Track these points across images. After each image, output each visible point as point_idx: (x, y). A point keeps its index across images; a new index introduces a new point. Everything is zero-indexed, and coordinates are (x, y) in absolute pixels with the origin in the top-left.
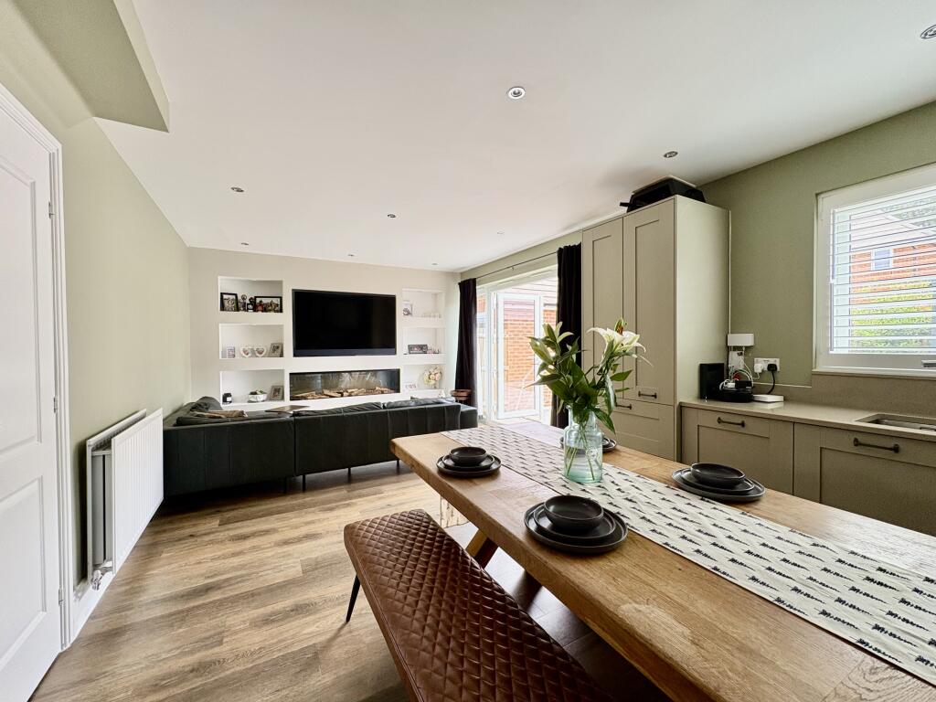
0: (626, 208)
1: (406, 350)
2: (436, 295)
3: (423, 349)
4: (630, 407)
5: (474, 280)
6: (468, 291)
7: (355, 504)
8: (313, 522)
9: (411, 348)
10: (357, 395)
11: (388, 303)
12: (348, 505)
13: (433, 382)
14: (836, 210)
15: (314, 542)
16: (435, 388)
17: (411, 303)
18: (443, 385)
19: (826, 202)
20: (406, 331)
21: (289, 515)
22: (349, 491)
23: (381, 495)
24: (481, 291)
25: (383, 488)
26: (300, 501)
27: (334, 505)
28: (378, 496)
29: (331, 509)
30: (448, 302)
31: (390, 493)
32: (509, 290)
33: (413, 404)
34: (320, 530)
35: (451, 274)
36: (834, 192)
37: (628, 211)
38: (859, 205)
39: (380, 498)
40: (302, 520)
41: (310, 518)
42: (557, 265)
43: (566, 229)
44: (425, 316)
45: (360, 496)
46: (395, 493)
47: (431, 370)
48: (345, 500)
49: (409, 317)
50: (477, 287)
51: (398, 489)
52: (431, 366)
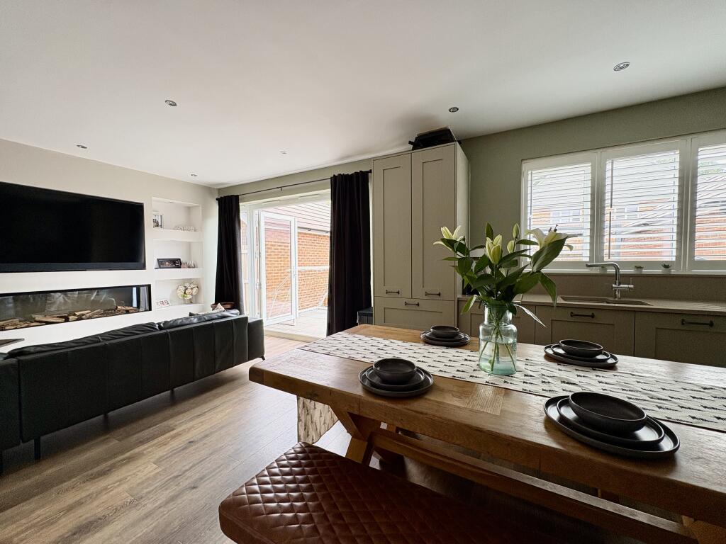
0: (412, 146)
1: (155, 264)
2: (189, 208)
3: (176, 263)
4: (418, 305)
5: (237, 197)
6: (229, 207)
7: (140, 455)
8: (79, 503)
9: (161, 263)
10: (90, 318)
11: (135, 211)
12: (131, 459)
13: (189, 297)
14: (533, 172)
15: (98, 535)
16: (191, 303)
17: (160, 214)
18: (202, 299)
19: (526, 166)
20: (155, 244)
21: (25, 507)
22: (120, 440)
23: (172, 433)
24: (245, 209)
25: (171, 422)
26: (37, 478)
27: (103, 466)
28: (167, 435)
29: (104, 473)
30: (205, 216)
31: (183, 427)
32: (271, 209)
33: (196, 320)
34: (99, 512)
35: (208, 189)
36: (532, 160)
37: (413, 149)
38: (545, 170)
39: (173, 437)
40: (57, 506)
41: (70, 498)
42: (330, 190)
43: (343, 158)
44: (177, 228)
45: (142, 442)
46: (191, 424)
47: (187, 285)
48: (122, 452)
49: (159, 228)
50: (240, 204)
51: (192, 419)
52: (185, 281)
